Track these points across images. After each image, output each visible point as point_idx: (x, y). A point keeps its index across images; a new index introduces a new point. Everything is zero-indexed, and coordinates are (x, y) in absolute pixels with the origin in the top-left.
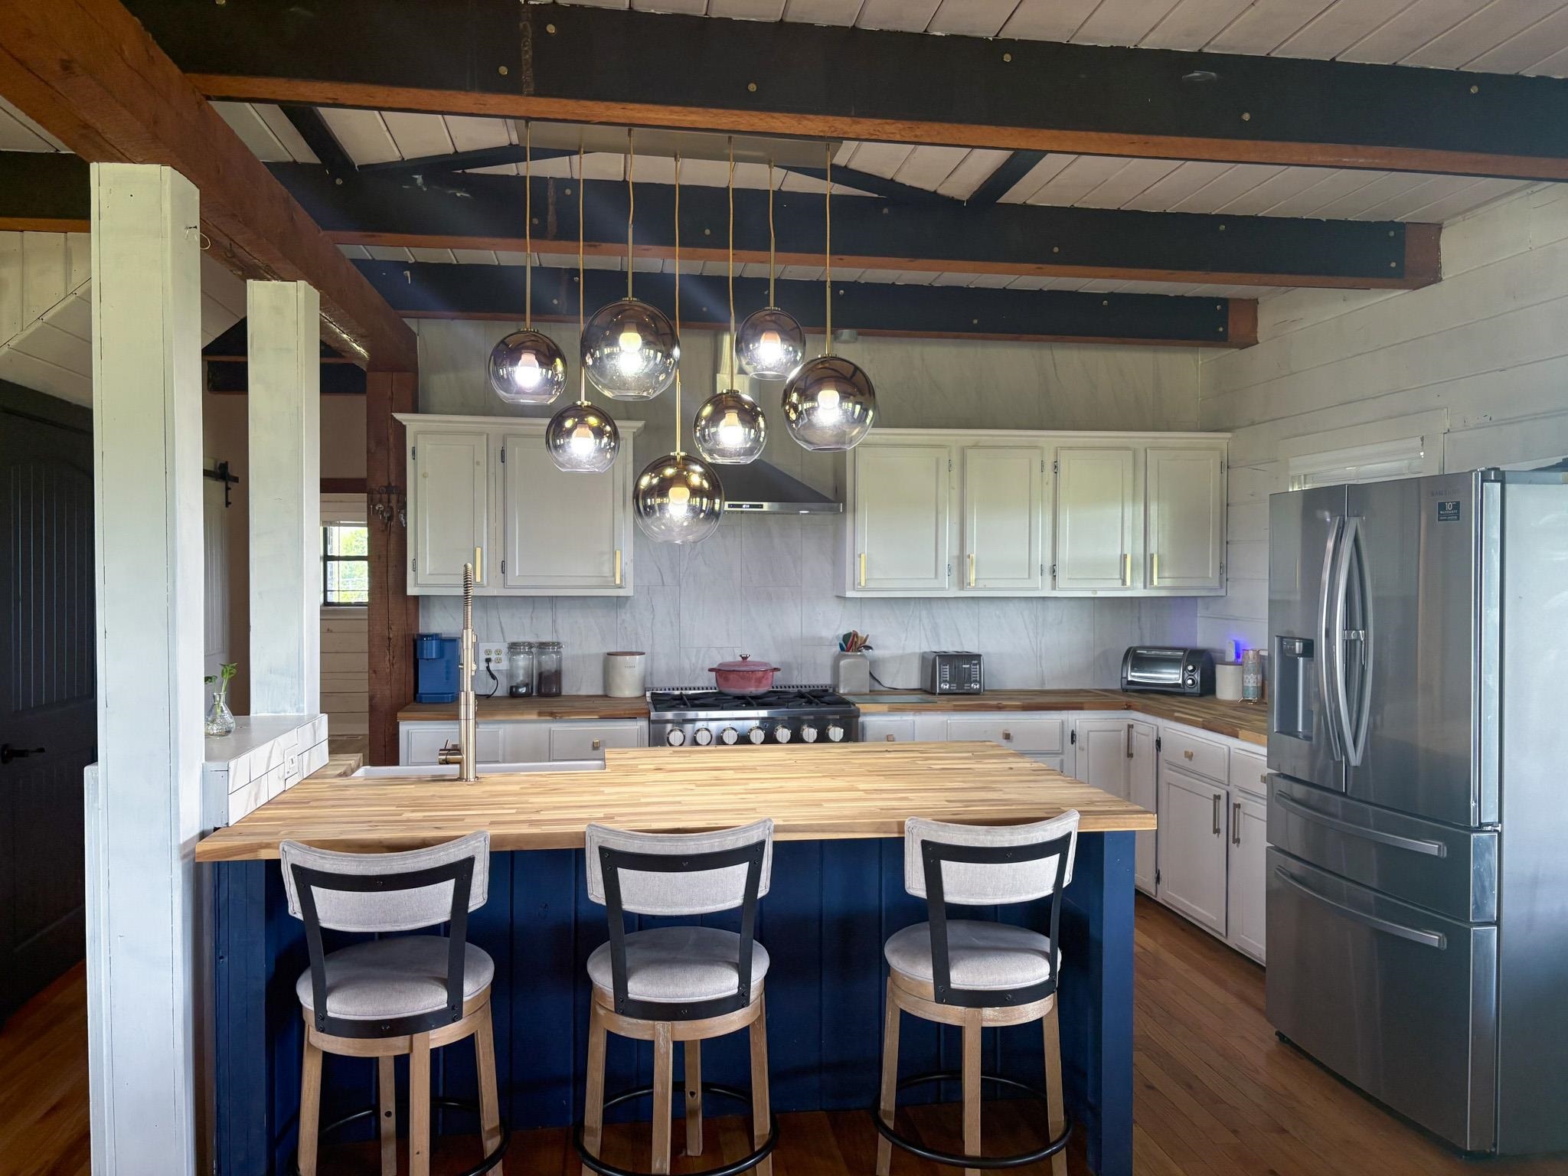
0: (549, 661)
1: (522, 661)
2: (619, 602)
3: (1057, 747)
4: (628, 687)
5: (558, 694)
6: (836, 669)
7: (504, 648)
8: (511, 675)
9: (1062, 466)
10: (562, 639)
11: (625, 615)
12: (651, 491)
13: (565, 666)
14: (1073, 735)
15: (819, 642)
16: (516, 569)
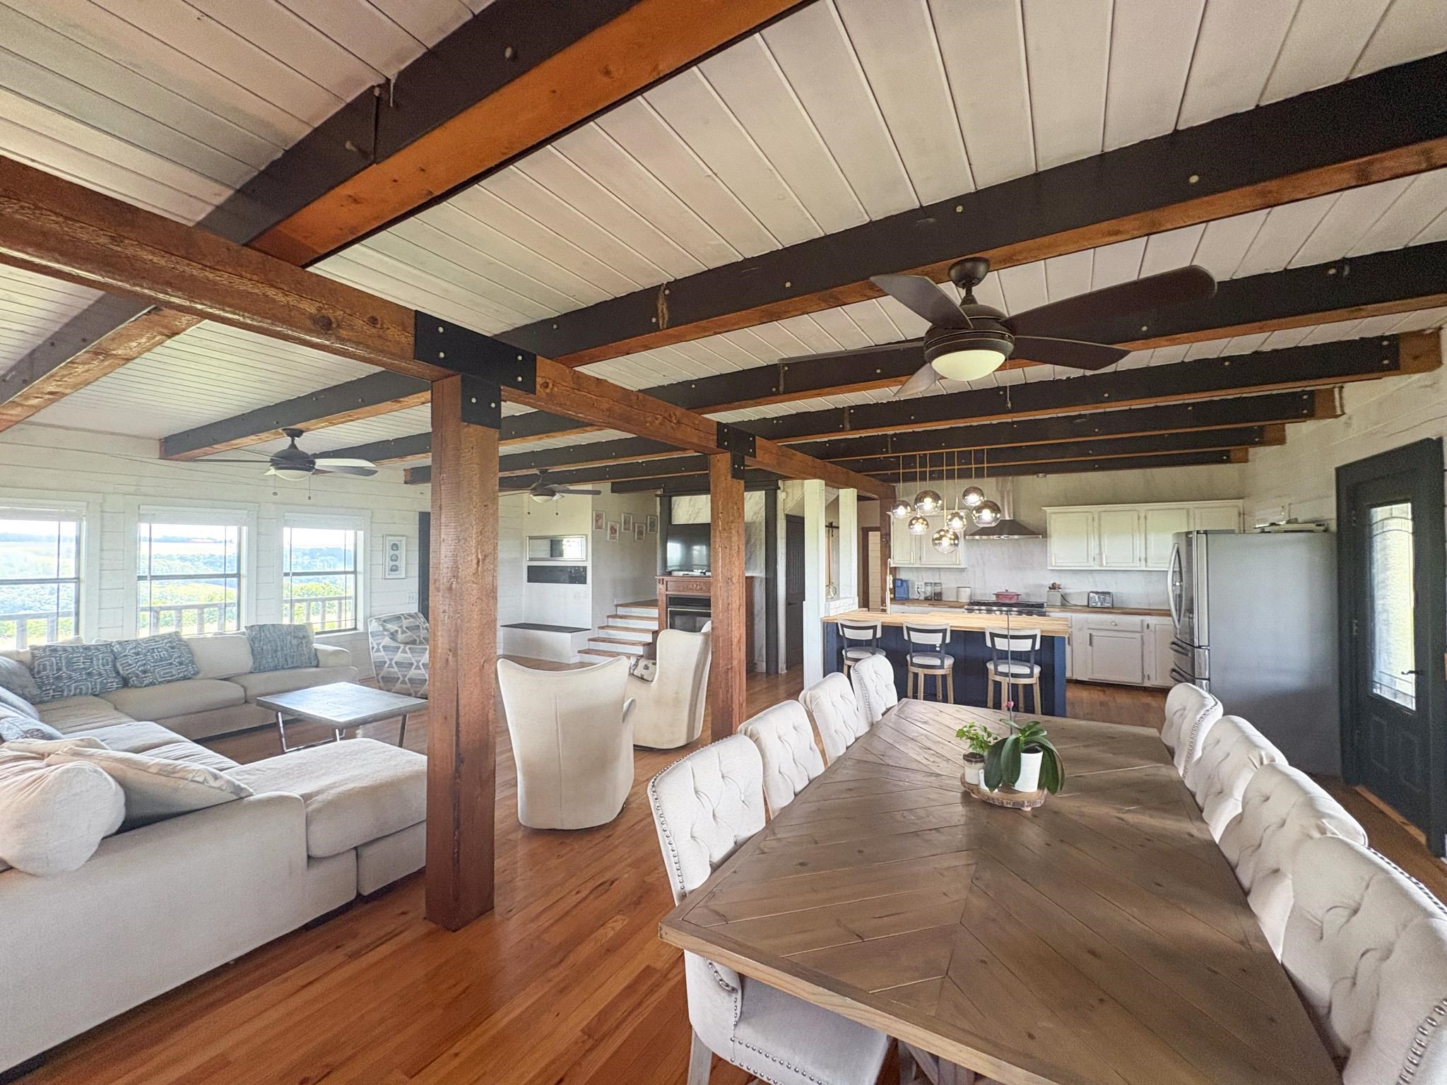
0: (938, 589)
1: (929, 588)
2: (963, 570)
3: (1139, 630)
4: (964, 599)
5: (941, 600)
6: (1048, 596)
7: (923, 584)
8: (925, 593)
9: (1149, 517)
10: (942, 582)
11: (964, 574)
12: (937, 539)
13: (943, 591)
14: (1148, 625)
15: (1042, 586)
16: (924, 559)
